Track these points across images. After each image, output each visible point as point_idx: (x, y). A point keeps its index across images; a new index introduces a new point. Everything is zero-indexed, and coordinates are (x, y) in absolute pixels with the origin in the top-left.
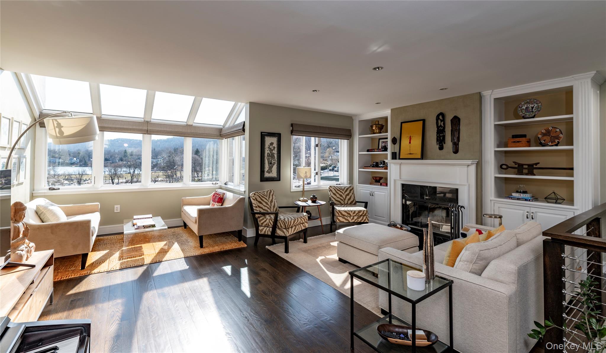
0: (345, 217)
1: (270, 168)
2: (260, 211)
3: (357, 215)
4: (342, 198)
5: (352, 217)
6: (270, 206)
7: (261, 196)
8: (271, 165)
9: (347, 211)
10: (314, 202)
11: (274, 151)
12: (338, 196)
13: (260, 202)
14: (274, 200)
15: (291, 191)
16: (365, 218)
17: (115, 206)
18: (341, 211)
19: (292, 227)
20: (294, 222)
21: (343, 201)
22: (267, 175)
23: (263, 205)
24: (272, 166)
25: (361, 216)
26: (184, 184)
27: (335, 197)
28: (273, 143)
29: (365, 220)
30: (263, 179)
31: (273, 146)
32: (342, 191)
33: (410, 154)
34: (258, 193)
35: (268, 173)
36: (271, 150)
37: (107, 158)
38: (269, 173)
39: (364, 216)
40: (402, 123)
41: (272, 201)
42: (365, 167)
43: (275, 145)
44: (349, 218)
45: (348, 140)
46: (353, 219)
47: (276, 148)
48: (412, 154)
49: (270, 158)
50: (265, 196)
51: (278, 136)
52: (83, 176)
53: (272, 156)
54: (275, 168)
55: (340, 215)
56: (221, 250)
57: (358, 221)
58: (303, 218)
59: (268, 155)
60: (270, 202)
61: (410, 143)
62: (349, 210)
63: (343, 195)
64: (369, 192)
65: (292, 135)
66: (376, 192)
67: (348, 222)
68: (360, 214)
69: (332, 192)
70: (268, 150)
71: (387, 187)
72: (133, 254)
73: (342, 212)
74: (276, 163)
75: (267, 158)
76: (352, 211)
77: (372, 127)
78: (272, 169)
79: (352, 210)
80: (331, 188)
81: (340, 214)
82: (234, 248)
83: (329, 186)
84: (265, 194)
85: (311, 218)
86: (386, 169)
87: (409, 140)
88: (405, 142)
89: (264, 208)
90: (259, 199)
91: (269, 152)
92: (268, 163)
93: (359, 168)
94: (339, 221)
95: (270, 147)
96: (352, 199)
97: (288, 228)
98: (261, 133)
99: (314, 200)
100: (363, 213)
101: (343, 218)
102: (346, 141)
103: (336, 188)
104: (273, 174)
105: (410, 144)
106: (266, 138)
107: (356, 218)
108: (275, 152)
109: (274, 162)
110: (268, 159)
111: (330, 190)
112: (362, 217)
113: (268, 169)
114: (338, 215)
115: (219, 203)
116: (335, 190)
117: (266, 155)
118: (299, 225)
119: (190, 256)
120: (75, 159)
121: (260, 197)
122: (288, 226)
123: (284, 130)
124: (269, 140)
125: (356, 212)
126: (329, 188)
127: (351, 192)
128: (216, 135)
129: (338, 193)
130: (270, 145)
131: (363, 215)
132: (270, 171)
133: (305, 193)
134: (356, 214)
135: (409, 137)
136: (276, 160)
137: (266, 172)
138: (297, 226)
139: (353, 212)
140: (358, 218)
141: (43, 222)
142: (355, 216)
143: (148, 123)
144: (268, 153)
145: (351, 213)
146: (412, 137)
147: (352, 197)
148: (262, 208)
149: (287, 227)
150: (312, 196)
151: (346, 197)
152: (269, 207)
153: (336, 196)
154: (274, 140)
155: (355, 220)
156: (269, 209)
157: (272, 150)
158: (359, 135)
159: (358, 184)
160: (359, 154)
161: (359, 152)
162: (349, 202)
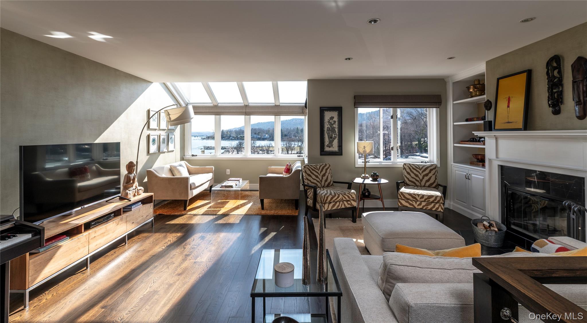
0: (409, 201)
1: (331, 142)
2: (308, 183)
3: (426, 201)
4: (418, 178)
5: (418, 203)
6: (321, 179)
7: (312, 169)
8: (331, 139)
9: (413, 195)
10: (375, 180)
11: (334, 126)
12: (412, 176)
13: (309, 175)
14: (327, 174)
15: (356, 166)
16: (437, 206)
17: (227, 170)
18: (403, 193)
19: (330, 203)
20: (332, 198)
21: (419, 182)
22: (327, 149)
23: (312, 178)
24: (333, 141)
25: (432, 202)
26: (275, 155)
27: (408, 176)
28: (333, 117)
29: (438, 208)
30: (323, 152)
31: (334, 120)
32: (419, 170)
33: (509, 122)
34: (309, 166)
35: (328, 147)
36: (331, 124)
37: (286, 134)
38: (330, 147)
39: (437, 203)
40: (498, 80)
41: (324, 175)
42: (461, 141)
43: (336, 119)
44: (414, 203)
45: (438, 109)
46: (420, 204)
47: (337, 122)
48: (511, 122)
49: (330, 132)
50: (316, 169)
51: (339, 110)
52: (270, 148)
53: (333, 130)
54: (336, 142)
55: (403, 198)
56: (274, 214)
57: (428, 208)
58: (347, 196)
59: (328, 129)
60: (321, 177)
61: (508, 106)
62: (416, 193)
63: (419, 175)
64: (465, 173)
65: (355, 107)
66: (473, 175)
67: (412, 207)
68: (431, 200)
69: (406, 170)
70: (328, 124)
71: (485, 168)
72: (219, 206)
73: (404, 195)
74: (337, 137)
75: (327, 132)
76: (418, 195)
77: (469, 88)
78: (333, 143)
79: (420, 193)
80: (405, 166)
81: (402, 196)
82: (285, 214)
83: (403, 164)
84: (317, 168)
85: (370, 196)
86: (484, 144)
87: (507, 102)
88: (502, 106)
89: (312, 180)
90: (309, 172)
91: (329, 126)
92: (328, 137)
93: (454, 143)
94: (401, 204)
95: (330, 121)
96: (432, 181)
97: (325, 204)
98: (321, 108)
99: (375, 178)
100: (435, 199)
101: (406, 202)
102: (435, 109)
103: (411, 166)
104: (333, 148)
105: (508, 108)
106: (326, 112)
107: (425, 204)
108: (336, 126)
109: (335, 136)
110: (328, 134)
111: (404, 168)
112: (433, 204)
113: (328, 143)
114: (400, 198)
115: (287, 173)
116: (410, 168)
117: (326, 129)
118: (341, 203)
119: (251, 214)
120: (267, 135)
121: (309, 170)
122: (324, 202)
123: (346, 103)
124: (328, 115)
125: (425, 197)
126: (403, 166)
127: (432, 172)
128: (298, 113)
129: (413, 172)
130: (330, 119)
131: (436, 201)
132: (330, 145)
133: (366, 169)
134: (426, 199)
135: (507, 98)
136: (337, 134)
137: (326, 146)
138: (338, 203)
139: (420, 197)
140: (427, 205)
141: (174, 176)
142: (424, 201)
143: (246, 106)
144: (328, 128)
145: (417, 197)
146: (511, 98)
147: (431, 179)
148: (310, 181)
149: (322, 201)
150: (372, 174)
151: (423, 178)
152: (319, 181)
153: (410, 175)
154: (335, 114)
155: (423, 206)
156: (319, 182)
157: (333, 124)
158: (454, 101)
159: (452, 163)
160: (454, 125)
161: (454, 122)
162: (428, 184)
